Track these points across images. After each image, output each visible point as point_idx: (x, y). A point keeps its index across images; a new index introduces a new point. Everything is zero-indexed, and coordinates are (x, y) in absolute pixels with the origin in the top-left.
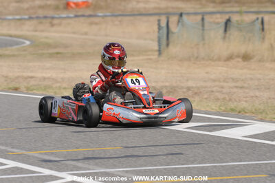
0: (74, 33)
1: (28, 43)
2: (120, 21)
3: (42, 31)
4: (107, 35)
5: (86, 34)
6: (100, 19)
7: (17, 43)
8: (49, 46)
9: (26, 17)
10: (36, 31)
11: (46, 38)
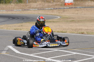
0: (73, 14)
1: (59, 17)
2: (86, 9)
3: (62, 13)
4: (85, 14)
5: (77, 14)
6: (79, 9)
7: (56, 17)
8: (67, 18)
9: (53, 8)
10: (59, 13)
11: (65, 15)
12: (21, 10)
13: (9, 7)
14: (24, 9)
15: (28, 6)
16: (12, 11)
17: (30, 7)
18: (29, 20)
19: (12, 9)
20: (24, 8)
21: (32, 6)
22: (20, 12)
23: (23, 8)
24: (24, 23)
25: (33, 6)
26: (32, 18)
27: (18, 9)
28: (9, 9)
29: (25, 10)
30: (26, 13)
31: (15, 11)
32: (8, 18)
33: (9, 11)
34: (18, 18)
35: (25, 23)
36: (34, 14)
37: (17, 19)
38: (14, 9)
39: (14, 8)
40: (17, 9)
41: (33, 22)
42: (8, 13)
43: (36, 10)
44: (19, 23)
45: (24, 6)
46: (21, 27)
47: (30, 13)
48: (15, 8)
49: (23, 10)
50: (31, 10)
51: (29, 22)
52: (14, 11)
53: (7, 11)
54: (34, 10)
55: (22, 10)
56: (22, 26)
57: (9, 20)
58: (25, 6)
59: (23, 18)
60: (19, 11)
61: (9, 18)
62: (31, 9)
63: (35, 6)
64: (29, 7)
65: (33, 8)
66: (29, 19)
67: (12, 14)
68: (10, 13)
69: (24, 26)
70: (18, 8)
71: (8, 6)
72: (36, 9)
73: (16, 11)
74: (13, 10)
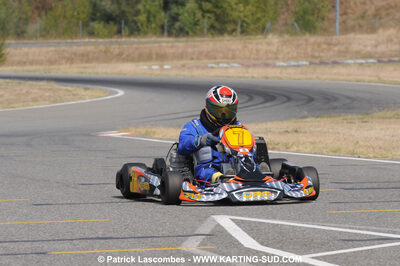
12: (307, 63)
13: (258, 51)
14: (317, 61)
15: (336, 49)
16: (267, 65)
17: (345, 53)
18: (336, 108)
19: (268, 59)
20: (322, 54)
21: (355, 47)
22: (299, 70)
23: (317, 54)
24: (308, 120)
25: (361, 47)
26: (349, 98)
27: (295, 59)
28: (257, 59)
29: (322, 63)
30: (325, 77)
31: (279, 67)
32: (247, 98)
33: (255, 65)
34: (289, 99)
35: (313, 119)
36: (358, 81)
37: (284, 102)
38: (277, 58)
39: (275, 54)
40: (289, 60)
41: (350, 116)
42: (247, 75)
43: (369, 65)
44: (287, 118)
45: (319, 45)
46: (291, 138)
47: (341, 78)
48: (280, 56)
49: (316, 64)
50: (348, 64)
51: (330, 117)
52: (274, 66)
53: (248, 66)
54: (361, 64)
55: (311, 63)
56: (296, 131)
57: (249, 104)
58: (324, 46)
59: (311, 100)
60: (298, 66)
61: (251, 99)
62: (351, 59)
63: (369, 49)
64: (339, 51)
65: (358, 55)
66: (335, 104)
67: (267, 78)
68: (255, 75)
69: (306, 132)
70: (295, 55)
71: (250, 46)
72: (371, 60)
73: (283, 67)
74: (270, 62)
